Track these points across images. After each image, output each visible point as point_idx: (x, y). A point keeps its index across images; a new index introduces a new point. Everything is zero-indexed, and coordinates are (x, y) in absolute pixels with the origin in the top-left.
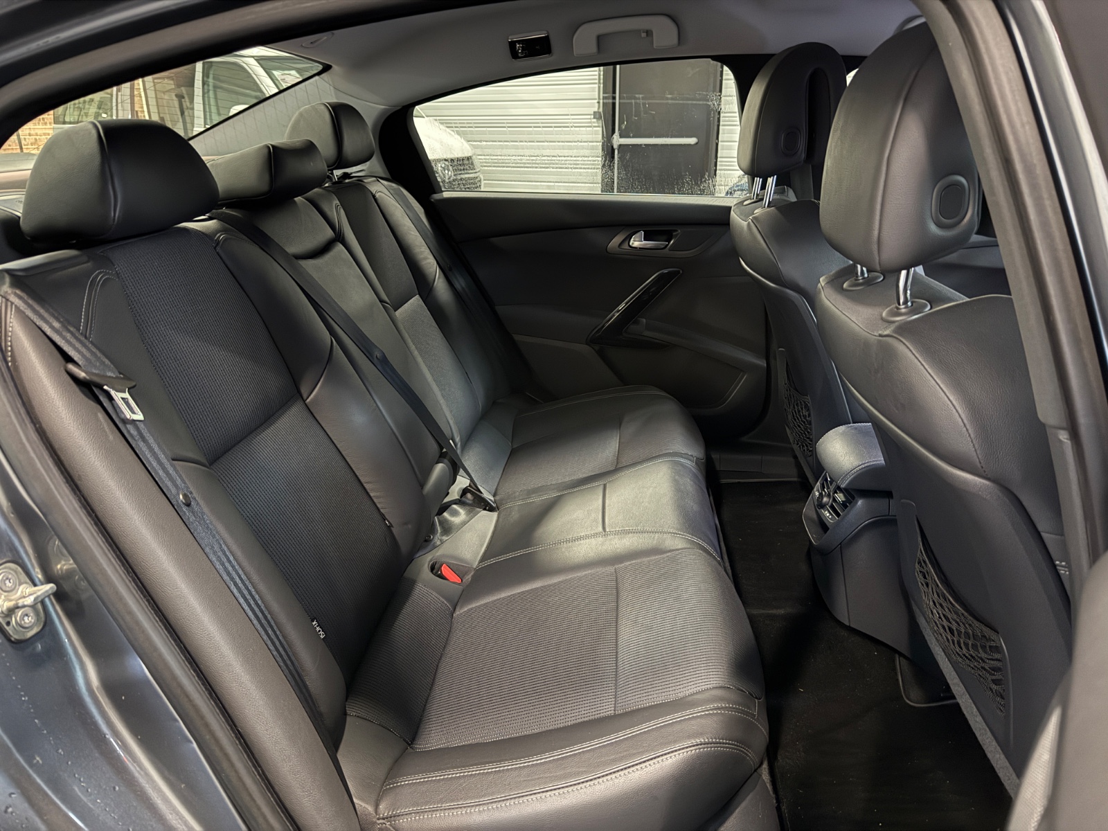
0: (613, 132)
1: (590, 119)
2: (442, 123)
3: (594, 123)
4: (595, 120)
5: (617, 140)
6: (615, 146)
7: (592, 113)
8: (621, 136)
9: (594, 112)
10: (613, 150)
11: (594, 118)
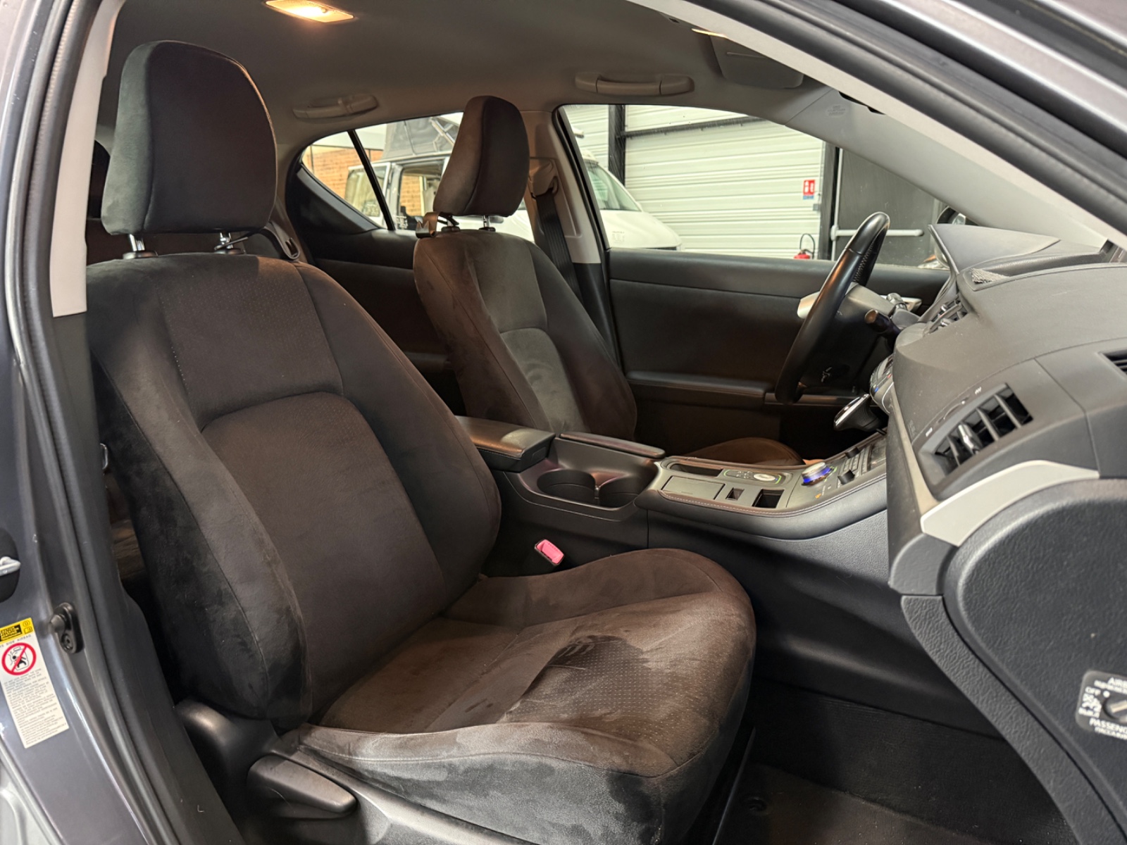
0: (832, 223)
1: (810, 211)
2: (659, 219)
3: (813, 215)
4: (815, 212)
5: (835, 232)
6: (833, 238)
7: (812, 205)
8: (840, 228)
9: (815, 205)
10: (831, 242)
11: (814, 210)
